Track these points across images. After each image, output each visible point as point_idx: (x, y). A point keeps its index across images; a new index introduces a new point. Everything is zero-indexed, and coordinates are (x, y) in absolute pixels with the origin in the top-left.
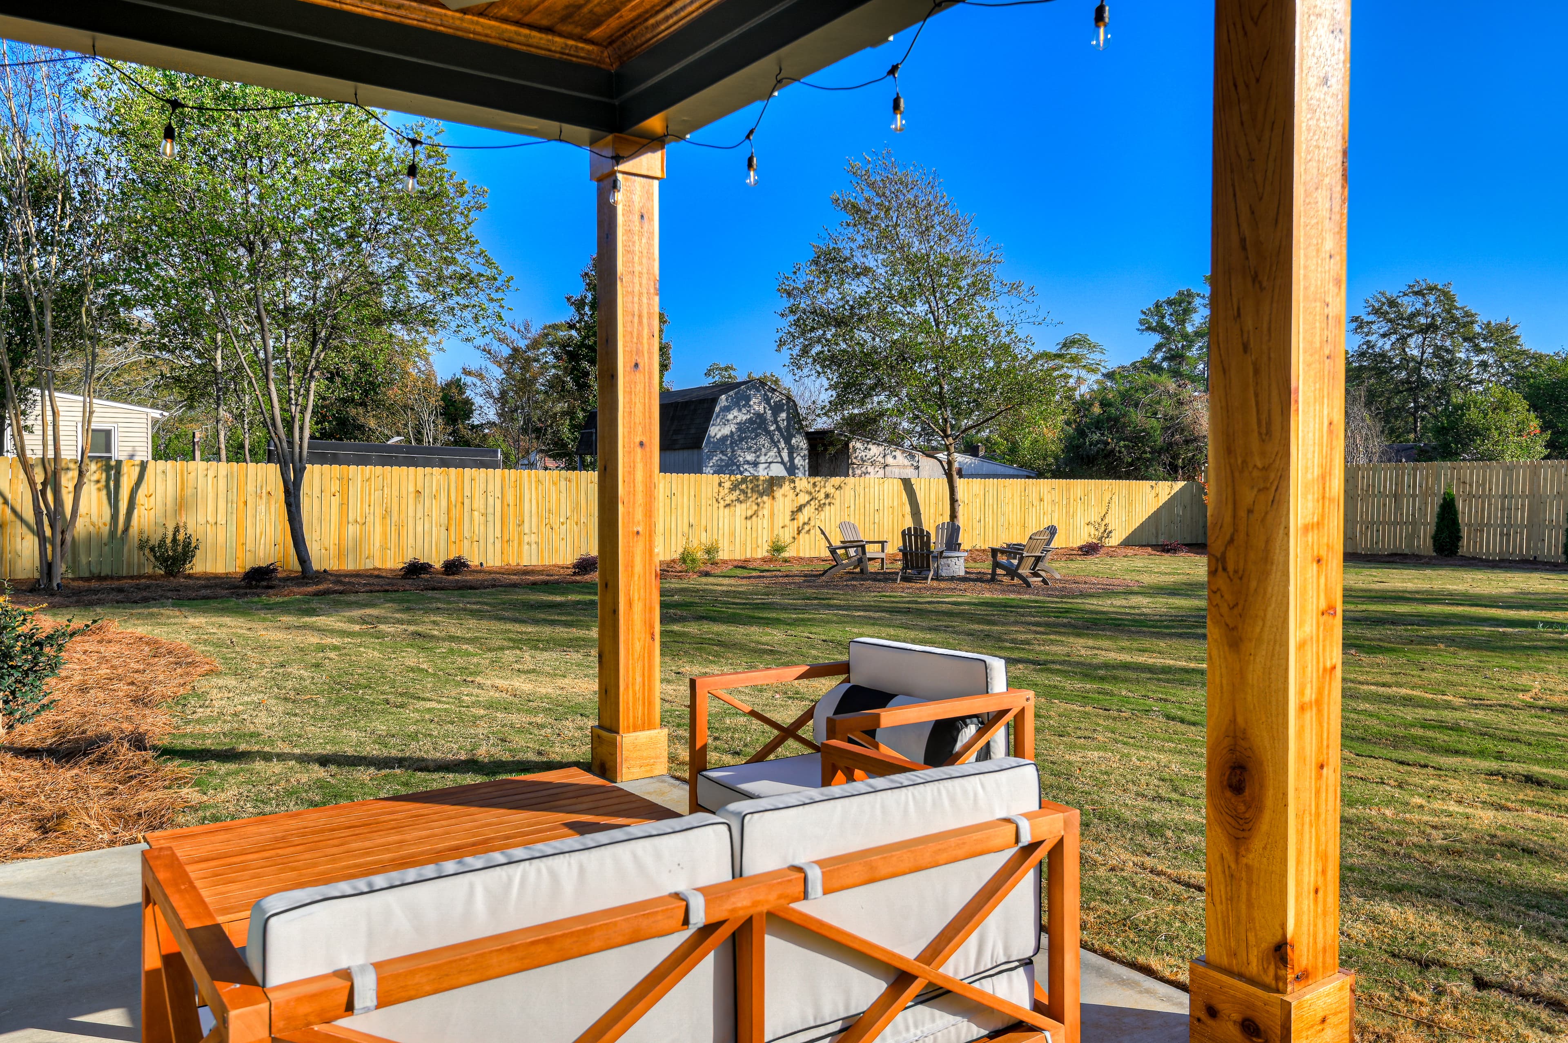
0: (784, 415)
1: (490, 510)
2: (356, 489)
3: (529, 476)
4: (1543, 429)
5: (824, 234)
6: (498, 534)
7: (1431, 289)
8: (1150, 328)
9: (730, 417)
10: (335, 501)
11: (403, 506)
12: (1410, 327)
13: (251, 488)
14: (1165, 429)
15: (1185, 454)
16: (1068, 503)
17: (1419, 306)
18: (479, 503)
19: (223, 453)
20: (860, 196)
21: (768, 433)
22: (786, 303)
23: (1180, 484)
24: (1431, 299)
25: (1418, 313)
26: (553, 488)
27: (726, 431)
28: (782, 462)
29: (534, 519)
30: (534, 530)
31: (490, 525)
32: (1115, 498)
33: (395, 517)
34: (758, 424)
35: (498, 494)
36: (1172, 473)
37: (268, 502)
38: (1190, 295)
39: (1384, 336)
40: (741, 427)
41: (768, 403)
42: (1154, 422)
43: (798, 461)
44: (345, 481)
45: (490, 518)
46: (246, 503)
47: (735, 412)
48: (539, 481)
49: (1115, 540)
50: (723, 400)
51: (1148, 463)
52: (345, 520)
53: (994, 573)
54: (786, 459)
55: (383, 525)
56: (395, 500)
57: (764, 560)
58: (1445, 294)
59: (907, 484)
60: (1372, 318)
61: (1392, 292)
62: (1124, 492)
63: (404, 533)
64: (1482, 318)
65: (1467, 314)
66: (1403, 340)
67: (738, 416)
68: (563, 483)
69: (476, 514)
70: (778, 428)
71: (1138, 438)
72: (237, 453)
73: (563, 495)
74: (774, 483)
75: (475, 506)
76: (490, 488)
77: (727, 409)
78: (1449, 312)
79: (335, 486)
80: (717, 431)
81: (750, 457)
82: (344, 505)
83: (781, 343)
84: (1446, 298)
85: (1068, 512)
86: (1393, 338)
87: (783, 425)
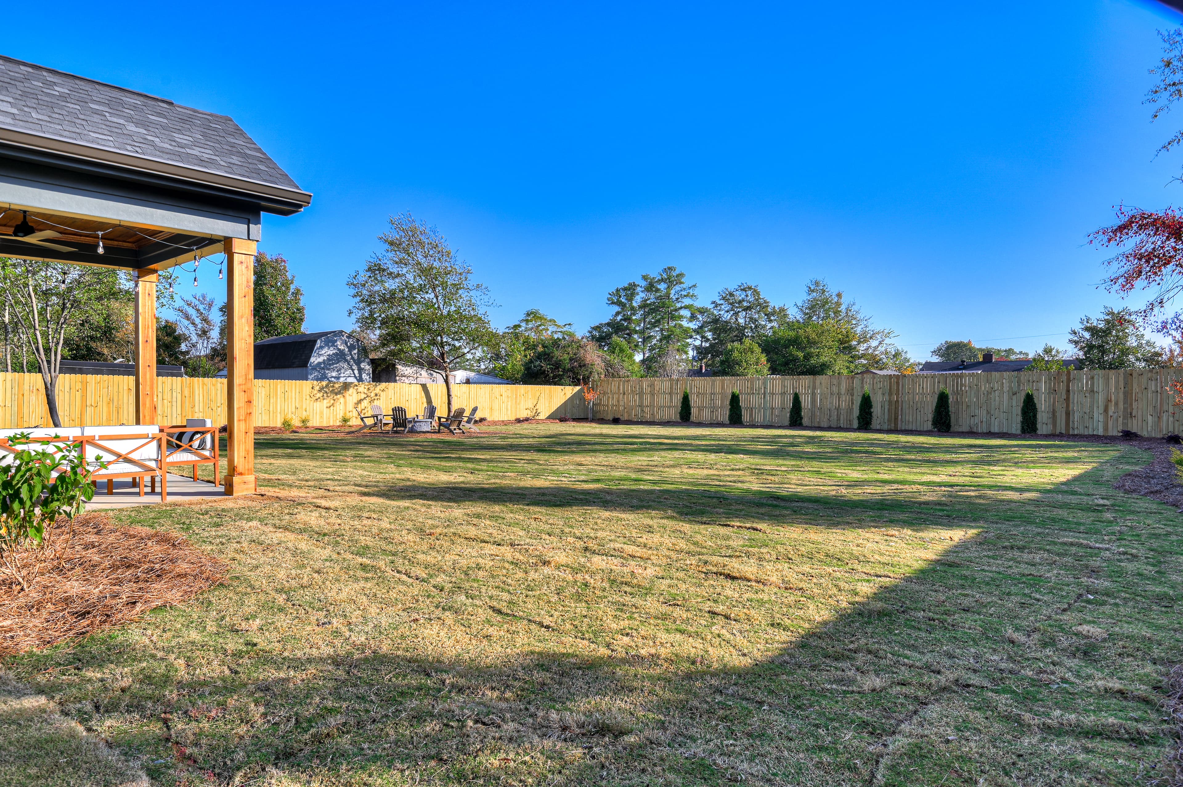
0: (356, 351)
1: (174, 399)
2: (91, 387)
3: (198, 381)
4: (768, 361)
5: (374, 256)
6: (179, 412)
7: (750, 288)
8: (613, 303)
9: (323, 352)
10: (78, 394)
11: (121, 397)
12: (740, 307)
13: (26, 387)
14: (571, 359)
15: (583, 372)
16: (516, 397)
17: (743, 296)
18: (168, 396)
19: (9, 368)
20: (394, 236)
21: (346, 360)
22: (353, 291)
23: (578, 388)
24: (749, 293)
25: (743, 300)
26: (213, 388)
27: (321, 359)
28: (355, 377)
29: (201, 405)
30: (201, 410)
31: (174, 408)
32: (542, 395)
33: (115, 403)
34: (340, 356)
35: (179, 390)
36: (576, 382)
37: (37, 394)
38: (635, 285)
39: (727, 311)
40: (330, 358)
41: (346, 344)
42: (566, 356)
43: (364, 376)
44: (85, 384)
45: (174, 404)
46: (23, 395)
47: (326, 349)
48: (204, 384)
49: (542, 416)
50: (318, 343)
51: (561, 377)
52: (84, 404)
53: (439, 429)
54: (357, 375)
55: (109, 407)
56: (116, 394)
57: (339, 426)
58: (755, 291)
59: (424, 387)
60: (722, 302)
61: (731, 288)
62: (547, 392)
63: (121, 411)
64: (772, 304)
65: (765, 302)
66: (736, 314)
67: (329, 351)
68: (219, 385)
69: (165, 401)
70: (353, 358)
71: (557, 365)
72: (18, 368)
73: (219, 392)
74: (346, 386)
75: (165, 397)
76: (174, 387)
77: (321, 347)
78: (757, 300)
79: (79, 386)
80: (314, 360)
81: (334, 374)
82: (84, 397)
83: (350, 313)
84: (756, 292)
85: (516, 402)
86: (732, 312)
87: (356, 357)
